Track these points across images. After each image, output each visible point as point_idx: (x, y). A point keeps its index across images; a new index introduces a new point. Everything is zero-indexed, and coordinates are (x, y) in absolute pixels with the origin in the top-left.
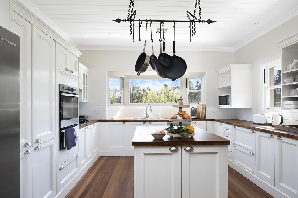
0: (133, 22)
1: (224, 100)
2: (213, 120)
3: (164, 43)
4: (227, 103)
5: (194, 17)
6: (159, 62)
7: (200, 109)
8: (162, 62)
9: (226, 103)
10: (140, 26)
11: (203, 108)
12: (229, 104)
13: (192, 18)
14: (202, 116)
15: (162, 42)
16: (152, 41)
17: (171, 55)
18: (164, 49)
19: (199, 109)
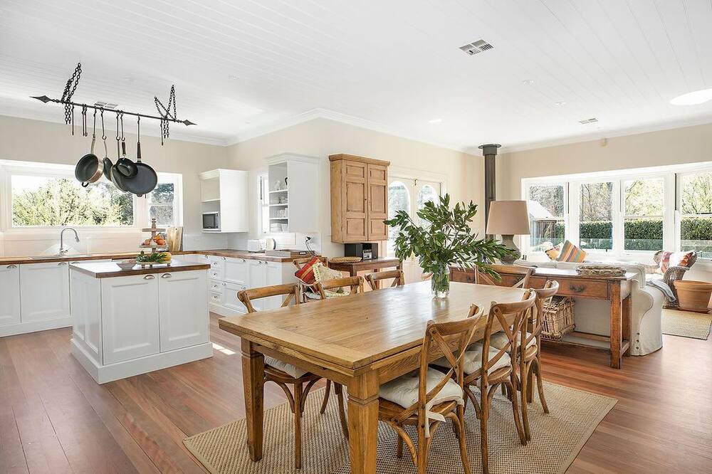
0: (71, 105)
1: (210, 221)
2: (195, 252)
3: (123, 144)
4: (215, 226)
5: (168, 112)
6: (117, 169)
7: (173, 235)
8: (122, 170)
9: (213, 225)
10: (84, 113)
11: (177, 234)
12: (217, 227)
13: (165, 114)
14: (177, 247)
15: (121, 142)
16: (104, 138)
17: (135, 161)
18: (124, 153)
19: (171, 235)
